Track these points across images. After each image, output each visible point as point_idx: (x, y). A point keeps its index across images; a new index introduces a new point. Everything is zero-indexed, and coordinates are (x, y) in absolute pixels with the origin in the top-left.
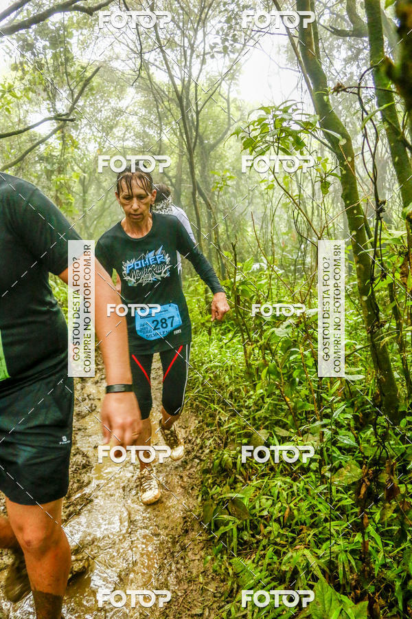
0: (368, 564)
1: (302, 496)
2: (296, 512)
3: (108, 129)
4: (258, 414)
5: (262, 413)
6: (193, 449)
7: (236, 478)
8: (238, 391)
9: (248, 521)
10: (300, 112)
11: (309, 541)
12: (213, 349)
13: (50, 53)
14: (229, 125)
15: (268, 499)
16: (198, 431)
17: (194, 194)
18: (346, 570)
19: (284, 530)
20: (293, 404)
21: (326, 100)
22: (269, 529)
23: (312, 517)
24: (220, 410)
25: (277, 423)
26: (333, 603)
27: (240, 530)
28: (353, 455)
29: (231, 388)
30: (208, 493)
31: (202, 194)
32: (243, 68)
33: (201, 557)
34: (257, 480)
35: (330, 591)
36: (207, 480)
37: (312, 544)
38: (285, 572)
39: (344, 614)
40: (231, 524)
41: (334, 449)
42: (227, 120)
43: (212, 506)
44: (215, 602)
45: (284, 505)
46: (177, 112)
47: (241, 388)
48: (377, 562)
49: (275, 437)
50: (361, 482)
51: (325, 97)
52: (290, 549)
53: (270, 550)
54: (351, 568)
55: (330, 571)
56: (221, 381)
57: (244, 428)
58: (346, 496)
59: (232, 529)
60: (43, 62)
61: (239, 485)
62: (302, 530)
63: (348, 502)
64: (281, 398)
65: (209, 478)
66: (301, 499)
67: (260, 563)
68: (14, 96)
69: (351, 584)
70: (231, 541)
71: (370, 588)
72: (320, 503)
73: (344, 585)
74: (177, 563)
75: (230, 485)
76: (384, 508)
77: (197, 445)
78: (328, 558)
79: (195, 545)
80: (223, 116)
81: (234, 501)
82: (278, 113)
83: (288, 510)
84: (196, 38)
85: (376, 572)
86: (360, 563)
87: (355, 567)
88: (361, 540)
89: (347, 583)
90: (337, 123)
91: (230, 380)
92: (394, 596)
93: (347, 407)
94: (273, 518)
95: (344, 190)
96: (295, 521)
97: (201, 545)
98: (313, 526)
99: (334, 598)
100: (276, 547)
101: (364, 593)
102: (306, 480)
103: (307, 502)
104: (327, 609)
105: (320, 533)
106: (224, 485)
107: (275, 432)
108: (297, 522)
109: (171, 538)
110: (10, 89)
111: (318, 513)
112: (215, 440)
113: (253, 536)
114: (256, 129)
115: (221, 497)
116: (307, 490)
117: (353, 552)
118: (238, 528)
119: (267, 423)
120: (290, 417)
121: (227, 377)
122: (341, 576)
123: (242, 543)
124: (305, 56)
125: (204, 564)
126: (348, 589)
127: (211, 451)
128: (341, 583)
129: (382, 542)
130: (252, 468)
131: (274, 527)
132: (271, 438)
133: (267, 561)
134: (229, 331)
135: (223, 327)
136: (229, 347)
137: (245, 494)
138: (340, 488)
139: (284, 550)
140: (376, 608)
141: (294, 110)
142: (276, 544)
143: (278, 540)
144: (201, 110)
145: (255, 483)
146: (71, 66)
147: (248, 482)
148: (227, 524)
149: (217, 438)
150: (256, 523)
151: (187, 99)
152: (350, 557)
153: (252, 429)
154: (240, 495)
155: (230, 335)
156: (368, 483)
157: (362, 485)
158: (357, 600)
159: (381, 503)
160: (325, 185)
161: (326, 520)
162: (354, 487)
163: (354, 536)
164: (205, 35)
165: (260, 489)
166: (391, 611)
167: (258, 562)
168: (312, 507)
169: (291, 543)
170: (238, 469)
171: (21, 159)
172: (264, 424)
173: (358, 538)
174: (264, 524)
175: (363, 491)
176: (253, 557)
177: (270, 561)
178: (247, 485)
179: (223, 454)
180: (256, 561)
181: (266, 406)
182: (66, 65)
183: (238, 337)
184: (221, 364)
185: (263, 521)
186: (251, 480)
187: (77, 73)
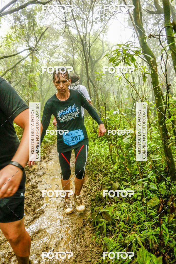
0: (162, 240)
1: (134, 211)
2: (131, 218)
3: (51, 54)
4: (115, 176)
5: (117, 175)
7: (105, 203)
8: (107, 166)
9: (111, 221)
10: (134, 46)
11: (137, 230)
12: (96, 148)
13: (27, 22)
14: (103, 52)
15: (119, 212)
16: (90, 183)
17: (88, 82)
18: (153, 243)
19: (126, 225)
20: (130, 171)
21: (145, 42)
22: (120, 225)
23: (138, 220)
24: (99, 174)
25: (123, 180)
26: (147, 257)
27: (107, 225)
28: (156, 194)
29: (104, 165)
30: (94, 209)
31: (91, 82)
32: (109, 28)
33: (91, 236)
34: (115, 204)
35: (146, 252)
36: (93, 204)
37: (138, 231)
38: (127, 243)
39: (152, 262)
40: (103, 222)
41: (148, 191)
42: (102, 50)
43: (95, 214)
44: (96, 256)
45: (126, 215)
46: (80, 46)
47: (108, 164)
48: (166, 240)
49: (122, 185)
50: (159, 205)
51: (145, 40)
52: (129, 234)
53: (120, 234)
54: (155, 242)
55: (146, 243)
56: (99, 162)
57: (109, 181)
58: (153, 211)
59: (104, 225)
60: (24, 25)
61: (107, 206)
62: (134, 225)
63: (154, 214)
64: (125, 169)
65: (94, 203)
66: (133, 212)
67: (116, 239)
68: (12, 40)
69: (155, 249)
70: (103, 230)
71: (163, 251)
72: (142, 214)
73: (152, 249)
74: (80, 239)
75: (103, 206)
76: (169, 216)
77: (89, 189)
78: (145, 238)
79: (88, 231)
80: (100, 49)
81: (104, 212)
82: (124, 47)
83: (128, 217)
84: (89, 15)
85: (166, 244)
86: (159, 240)
87: (157, 241)
88: (159, 230)
89: (153, 248)
90: (150, 51)
91: (103, 161)
92: (174, 254)
93: (153, 173)
94: (122, 220)
95: (153, 80)
96: (131, 221)
97: (91, 231)
98: (139, 224)
99: (147, 255)
100: (123, 233)
101: (161, 253)
102: (136, 204)
103: (136, 214)
104: (145, 259)
105: (142, 227)
106: (101, 206)
107: (122, 183)
108: (132, 222)
109: (77, 228)
110: (10, 37)
111: (140, 218)
113: (113, 228)
114: (115, 54)
115: (99, 211)
116: (136, 208)
117: (156, 235)
119: (119, 180)
120: (129, 177)
121: (102, 160)
122: (151, 245)
123: (108, 231)
124: (136, 23)
125: (92, 239)
126: (154, 251)
127: (95, 192)
128: (151, 248)
129: (168, 231)
130: (112, 199)
131: (122, 224)
132: (120, 186)
133: (119, 238)
134: (103, 140)
135: (100, 139)
136: (103, 147)
137: (109, 210)
138: (150, 208)
139: (126, 234)
140: (166, 259)
141: (131, 46)
142: (123, 231)
143: (123, 230)
144: (91, 46)
145: (114, 205)
146: (36, 27)
147: (111, 205)
148: (101, 223)
149: (97, 186)
150: (114, 222)
151: (85, 41)
152: (155, 237)
153: (112, 182)
154: (107, 210)
155: (103, 142)
156: (163, 206)
157: (160, 206)
158: (157, 256)
159: (168, 214)
160: (144, 78)
161: (144, 221)
162: (156, 207)
163: (157, 228)
164: (93, 13)
165: (116, 208)
166: (172, 261)
167: (115, 239)
168: (138, 216)
169: (129, 231)
170: (106, 199)
171: (15, 67)
172: (117, 180)
173: (158, 229)
174: (117, 223)
175: (160, 209)
176: (113, 237)
177: (120, 239)
178: (110, 206)
179: (100, 193)
180: (114, 238)
181: (118, 172)
182: (34, 27)
183: (107, 143)
184: (99, 154)
185: (117, 221)
186: (112, 204)
187: (38, 30)
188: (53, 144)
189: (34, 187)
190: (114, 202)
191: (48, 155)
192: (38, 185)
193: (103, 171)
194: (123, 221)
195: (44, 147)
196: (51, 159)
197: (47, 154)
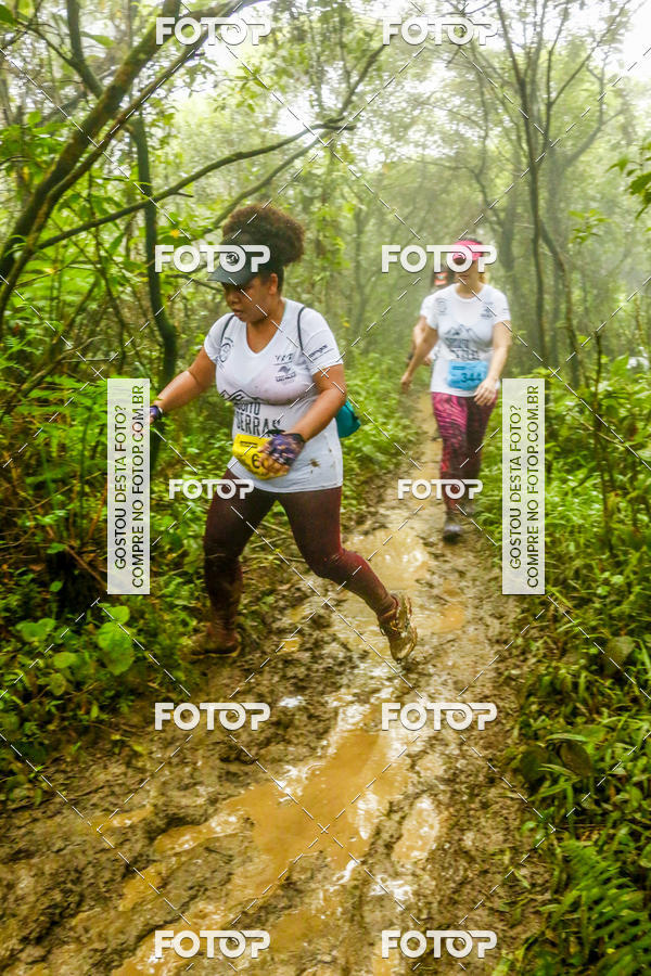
3: (399, 130)
4: (615, 611)
5: (625, 607)
6: (510, 654)
7: (576, 708)
8: (589, 567)
9: (591, 779)
13: (316, 12)
14: (601, 122)
15: (626, 749)
16: (519, 624)
17: (535, 242)
19: (648, 801)
22: (624, 795)
24: (558, 594)
27: (578, 790)
29: (578, 563)
30: (530, 726)
34: (610, 716)
36: (530, 706)
38: (647, 870)
40: (562, 779)
42: (597, 114)
46: (515, 102)
47: (593, 563)
53: (623, 831)
56: (561, 549)
57: (594, 629)
59: (565, 790)
60: (306, 28)
61: (579, 720)
65: (533, 703)
67: (605, 848)
75: (566, 717)
77: (517, 647)
80: (591, 107)
81: (570, 744)
91: (576, 548)
94: (633, 781)
100: (634, 827)
106: (557, 716)
107: (645, 642)
110: (255, 75)
112: (545, 642)
113: (597, 803)
115: (551, 737)
118: (574, 786)
119: (633, 626)
121: (572, 544)
123: (581, 812)
127: (539, 661)
130: (603, 695)
131: (632, 795)
132: (637, 650)
133: (616, 846)
134: (580, 466)
135: (570, 460)
136: (577, 495)
139: (646, 833)
142: (634, 821)
143: (638, 816)
144: (555, 100)
145: (606, 721)
146: (349, 32)
147: (595, 716)
148: (556, 779)
149: (549, 641)
150: (603, 783)
151: (533, 82)
153: (605, 632)
154: (579, 738)
155: (581, 474)
165: (614, 731)
167: (603, 846)
170: (580, 695)
172: (627, 625)
174: (616, 787)
176: (595, 837)
177: (622, 848)
178: (593, 721)
179: (557, 669)
180: (600, 843)
181: (632, 597)
182: (341, 30)
183: (596, 480)
184: (563, 522)
185: (614, 782)
186: (600, 714)
187: (358, 43)
188: (391, 467)
189: (319, 623)
190: (608, 707)
191: (372, 510)
192: (335, 617)
193: (575, 589)
194: (639, 785)
195: (362, 478)
196: (383, 526)
197: (369, 506)
